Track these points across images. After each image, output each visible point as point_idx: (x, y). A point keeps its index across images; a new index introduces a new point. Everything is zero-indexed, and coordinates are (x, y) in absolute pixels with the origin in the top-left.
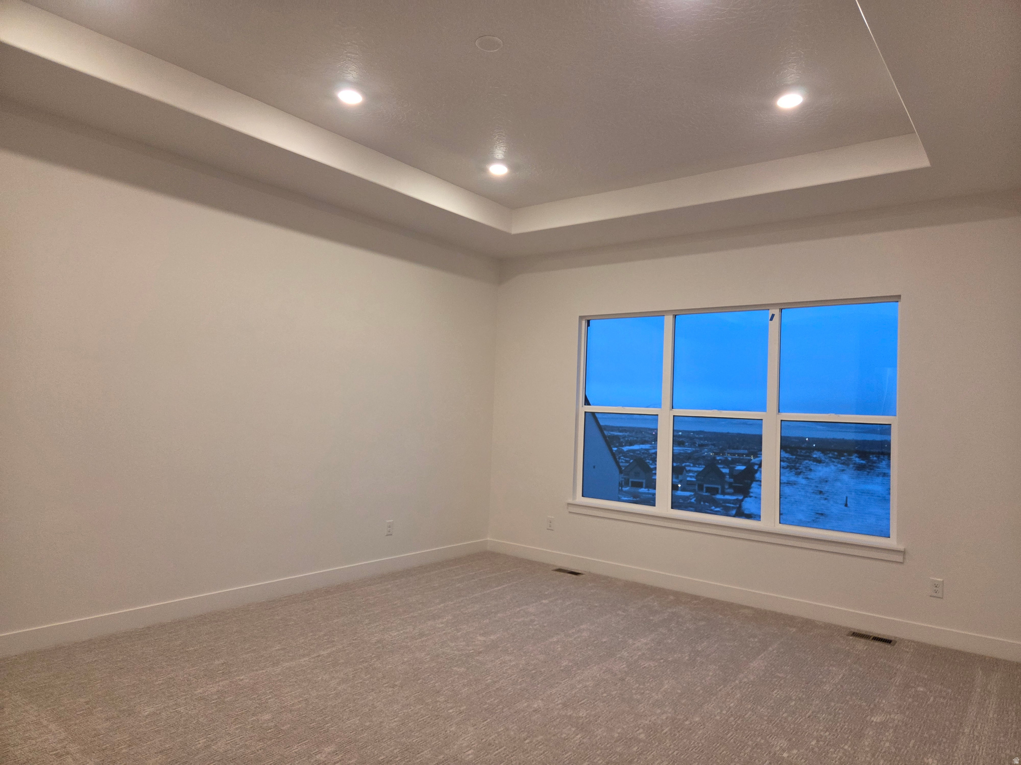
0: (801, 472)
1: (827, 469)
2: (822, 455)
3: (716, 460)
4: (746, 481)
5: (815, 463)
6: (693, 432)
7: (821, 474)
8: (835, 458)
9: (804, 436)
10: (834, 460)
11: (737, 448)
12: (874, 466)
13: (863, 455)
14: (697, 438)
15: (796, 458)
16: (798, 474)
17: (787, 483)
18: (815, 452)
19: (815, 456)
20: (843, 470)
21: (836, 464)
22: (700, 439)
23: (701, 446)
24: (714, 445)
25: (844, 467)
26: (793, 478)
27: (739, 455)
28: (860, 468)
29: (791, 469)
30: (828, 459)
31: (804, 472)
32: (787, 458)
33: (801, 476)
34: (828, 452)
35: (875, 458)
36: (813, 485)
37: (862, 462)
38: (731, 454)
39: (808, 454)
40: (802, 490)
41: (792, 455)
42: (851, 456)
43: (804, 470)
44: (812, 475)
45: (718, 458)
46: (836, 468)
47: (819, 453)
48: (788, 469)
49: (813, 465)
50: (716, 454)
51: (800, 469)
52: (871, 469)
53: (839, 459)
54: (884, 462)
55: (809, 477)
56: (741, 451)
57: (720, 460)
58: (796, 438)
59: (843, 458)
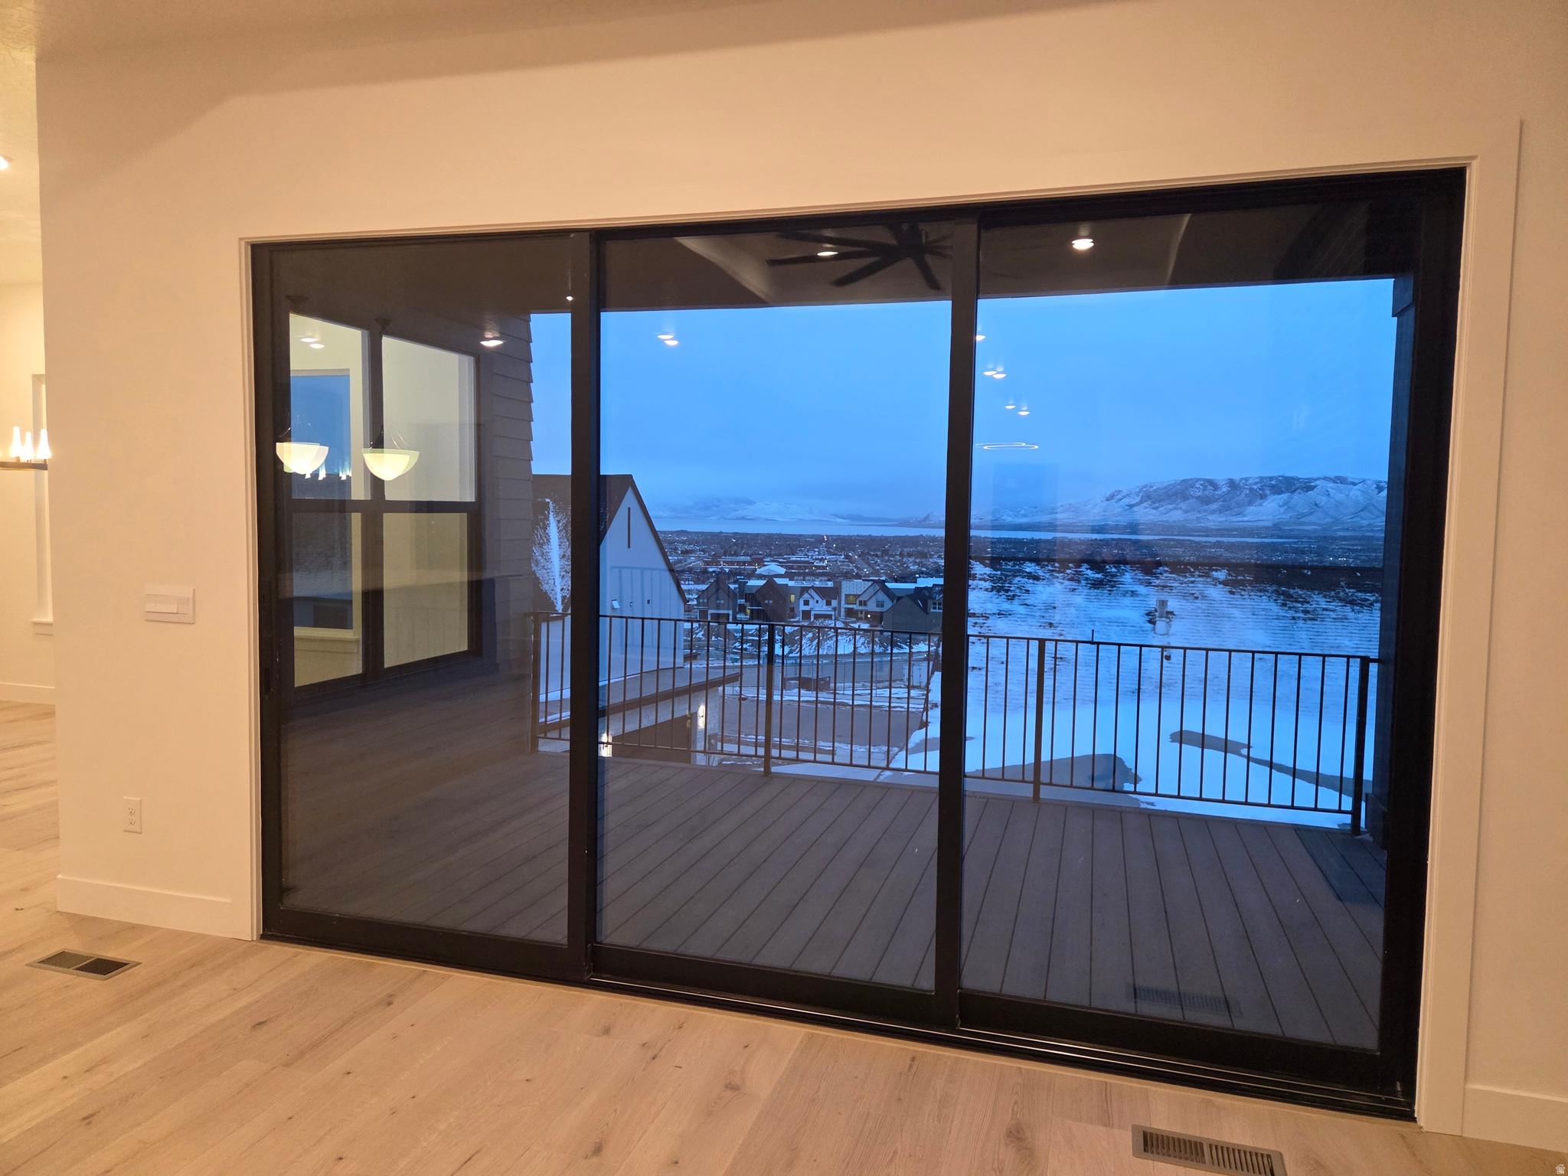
0: (1014, 596)
1: (1050, 589)
2: (1037, 567)
3: (707, 572)
4: (766, 602)
5: (1031, 581)
6: (672, 533)
7: (1044, 597)
8: (1059, 572)
9: (822, 534)
10: (1057, 575)
11: (736, 554)
12: (1115, 582)
13: (1096, 565)
14: (678, 542)
15: (1002, 574)
16: (1012, 598)
17: (999, 614)
18: (1028, 564)
19: (1028, 570)
20: (1074, 590)
21: (1062, 581)
22: (683, 542)
23: (686, 552)
24: (703, 551)
25: (1074, 585)
26: (1006, 606)
27: (738, 563)
28: (1096, 585)
29: (999, 591)
30: (1048, 574)
31: (1019, 596)
32: (989, 575)
33: (1016, 602)
34: (1046, 563)
35: (1114, 570)
36: (1038, 614)
37: (1097, 576)
38: (728, 563)
39: (1017, 567)
40: (1023, 623)
41: (996, 570)
42: (1080, 567)
43: (1018, 592)
44: (1031, 599)
45: (711, 570)
46: (1063, 586)
47: (1033, 564)
48: (994, 592)
49: (1029, 584)
50: (708, 563)
51: (1011, 591)
52: (1113, 587)
53: (1063, 572)
54: (1126, 573)
55: (1027, 602)
56: (743, 558)
57: (714, 572)
58: (811, 536)
59: (1068, 571)
